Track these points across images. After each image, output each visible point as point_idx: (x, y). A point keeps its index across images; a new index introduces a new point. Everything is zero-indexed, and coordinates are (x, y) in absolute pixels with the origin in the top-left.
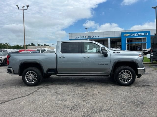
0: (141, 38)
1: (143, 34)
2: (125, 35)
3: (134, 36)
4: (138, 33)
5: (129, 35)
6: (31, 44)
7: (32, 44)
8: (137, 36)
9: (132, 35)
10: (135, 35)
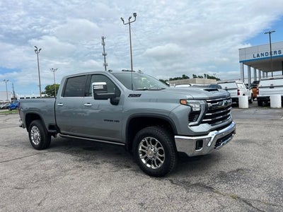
6: (181, 77)
7: (184, 76)
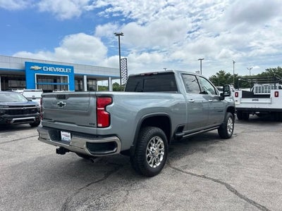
0: (60, 77)
1: (63, 70)
2: (33, 67)
3: (49, 72)
4: (55, 66)
5: (40, 68)
8: (54, 72)
9: (46, 69)
10: (50, 69)
